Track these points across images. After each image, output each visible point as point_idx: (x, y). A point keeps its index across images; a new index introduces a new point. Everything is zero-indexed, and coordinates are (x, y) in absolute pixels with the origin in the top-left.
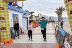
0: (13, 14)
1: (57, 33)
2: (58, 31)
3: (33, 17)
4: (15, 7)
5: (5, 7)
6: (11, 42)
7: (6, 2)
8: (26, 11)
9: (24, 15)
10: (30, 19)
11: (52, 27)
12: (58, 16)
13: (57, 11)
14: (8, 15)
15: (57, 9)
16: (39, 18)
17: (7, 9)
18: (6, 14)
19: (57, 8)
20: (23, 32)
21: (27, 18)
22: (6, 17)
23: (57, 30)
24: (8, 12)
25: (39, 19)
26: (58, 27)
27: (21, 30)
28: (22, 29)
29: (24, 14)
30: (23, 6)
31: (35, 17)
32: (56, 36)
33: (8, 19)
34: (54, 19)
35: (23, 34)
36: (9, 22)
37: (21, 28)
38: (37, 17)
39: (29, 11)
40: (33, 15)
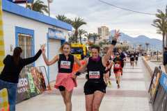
0: (17, 28)
1: (157, 92)
3: (83, 36)
4: (24, 5)
8: (61, 18)
9: (54, 30)
12: (164, 34)
13: (159, 21)
15: (158, 13)
16: (101, 40)
19: (159, 11)
21: (62, 41)
25: (101, 44)
26: (161, 72)
28: (45, 78)
29: (51, 27)
30: (49, 2)
31: (90, 36)
32: (154, 101)
34: (147, 44)
35: (47, 92)
38: (95, 37)
40: (81, 32)
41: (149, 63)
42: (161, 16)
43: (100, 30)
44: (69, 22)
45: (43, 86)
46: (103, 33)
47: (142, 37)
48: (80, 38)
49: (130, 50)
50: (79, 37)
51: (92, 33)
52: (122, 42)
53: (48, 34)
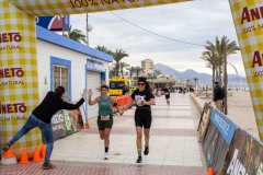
0: (52, 58)
1: (207, 130)
2: (210, 123)
3: (124, 69)
4: (60, 33)
5: (25, 33)
7: (30, 16)
8: (99, 48)
9: (92, 61)
10: (115, 79)
11: (189, 108)
13: (208, 53)
14: (34, 62)
15: (208, 45)
16: (145, 75)
17: (31, 39)
18: (28, 56)
19: (208, 42)
21: (102, 75)
22: (27, 68)
23: (205, 121)
24: (33, 51)
26: (211, 108)
28: (83, 114)
29: (90, 58)
30: (88, 30)
31: (132, 70)
32: (203, 140)
33: (35, 74)
34: (196, 79)
35: (84, 130)
36: (35, 85)
38: (138, 70)
39: (108, 49)
40: (123, 65)
41: (197, 99)
42: (210, 48)
43: (143, 63)
44: (109, 53)
46: (147, 66)
47: (190, 72)
51: (135, 66)
52: (167, 76)
53: (86, 66)
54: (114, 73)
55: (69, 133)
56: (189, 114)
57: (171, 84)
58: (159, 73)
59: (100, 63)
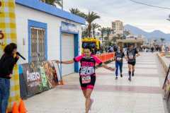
0: (29, 21)
3: (96, 30)
6: (19, 110)
8: (74, 12)
9: (67, 24)
10: (86, 39)
11: (155, 66)
14: (13, 26)
16: (115, 35)
17: (10, 5)
20: (59, 79)
21: (76, 36)
24: (12, 15)
25: (114, 39)
27: (55, 74)
29: (64, 21)
31: (103, 31)
32: (168, 97)
34: (162, 40)
35: (59, 86)
37: (54, 68)
38: (109, 31)
40: (95, 26)
41: (164, 58)
43: (113, 24)
44: (82, 15)
45: (55, 80)
46: (117, 27)
47: (157, 32)
48: (94, 32)
49: (144, 45)
50: (92, 31)
51: (106, 27)
52: (137, 37)
53: (61, 28)
54: (87, 33)
55: (45, 89)
56: (155, 72)
57: (139, 44)
58: (128, 33)
59: (74, 25)
